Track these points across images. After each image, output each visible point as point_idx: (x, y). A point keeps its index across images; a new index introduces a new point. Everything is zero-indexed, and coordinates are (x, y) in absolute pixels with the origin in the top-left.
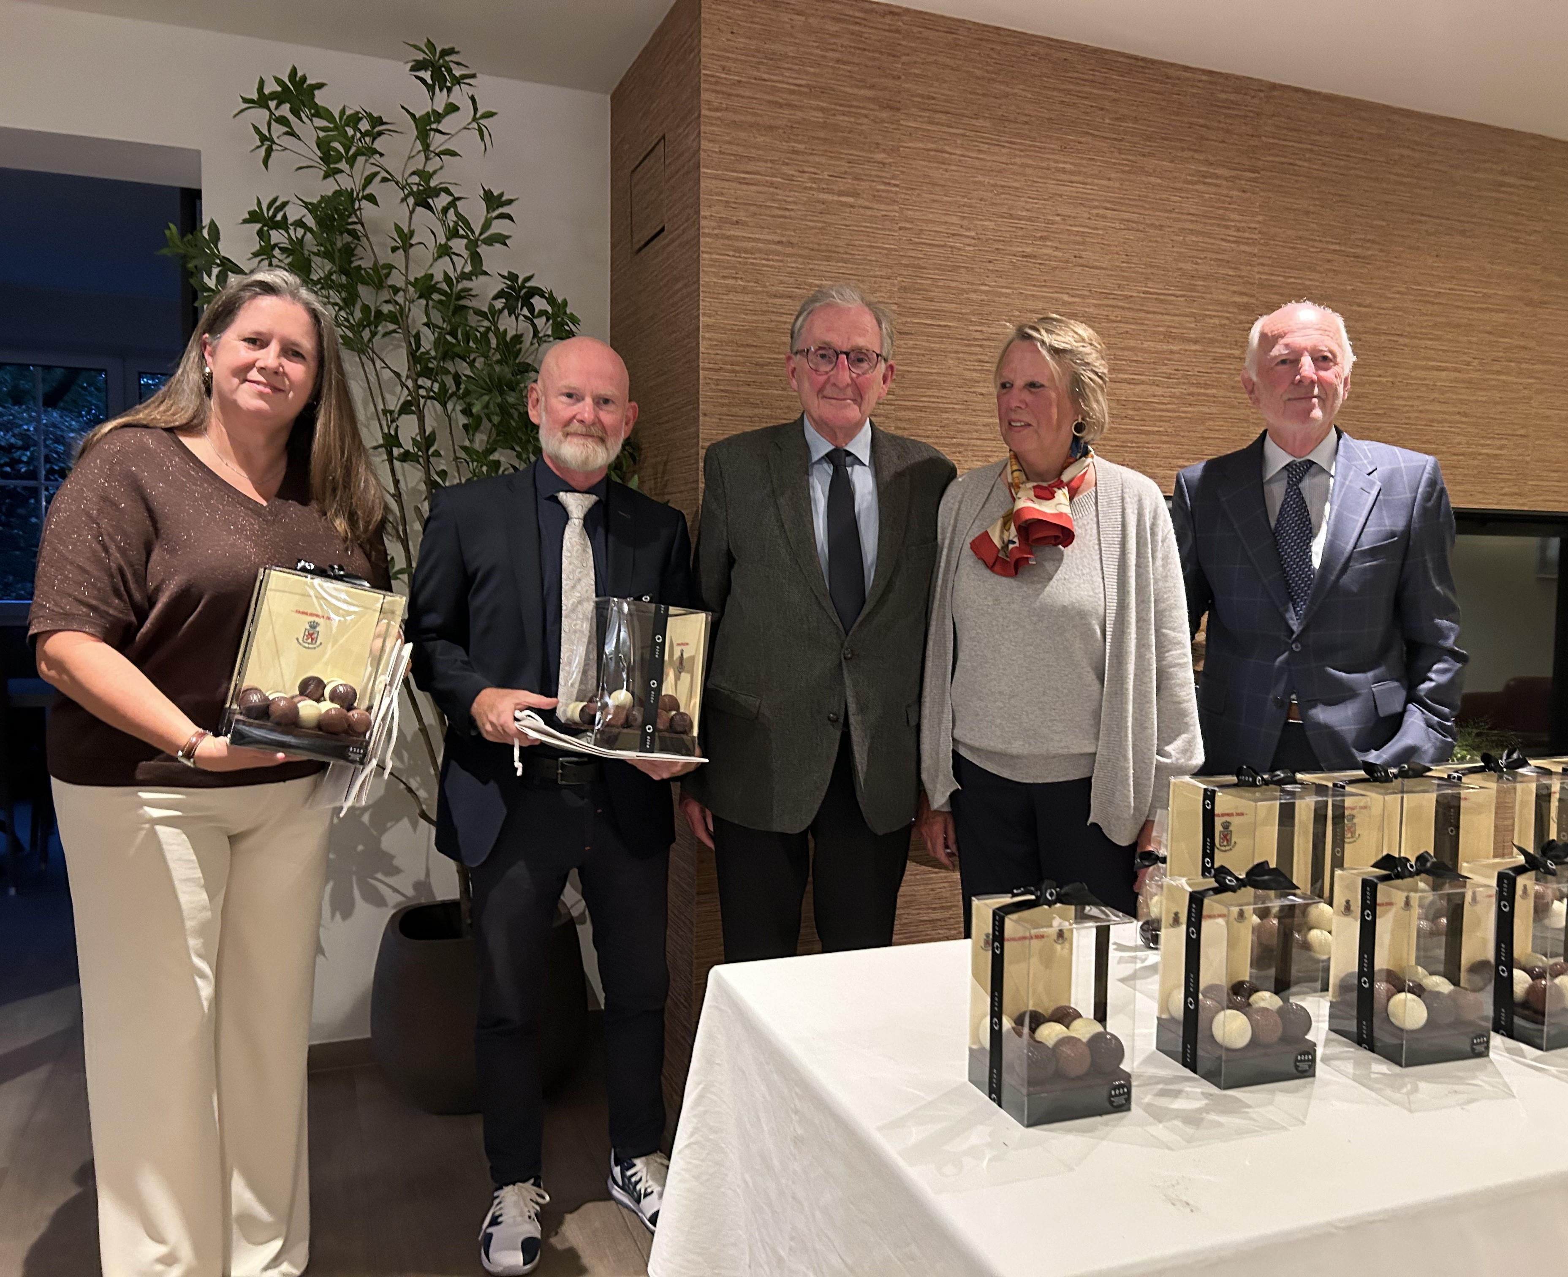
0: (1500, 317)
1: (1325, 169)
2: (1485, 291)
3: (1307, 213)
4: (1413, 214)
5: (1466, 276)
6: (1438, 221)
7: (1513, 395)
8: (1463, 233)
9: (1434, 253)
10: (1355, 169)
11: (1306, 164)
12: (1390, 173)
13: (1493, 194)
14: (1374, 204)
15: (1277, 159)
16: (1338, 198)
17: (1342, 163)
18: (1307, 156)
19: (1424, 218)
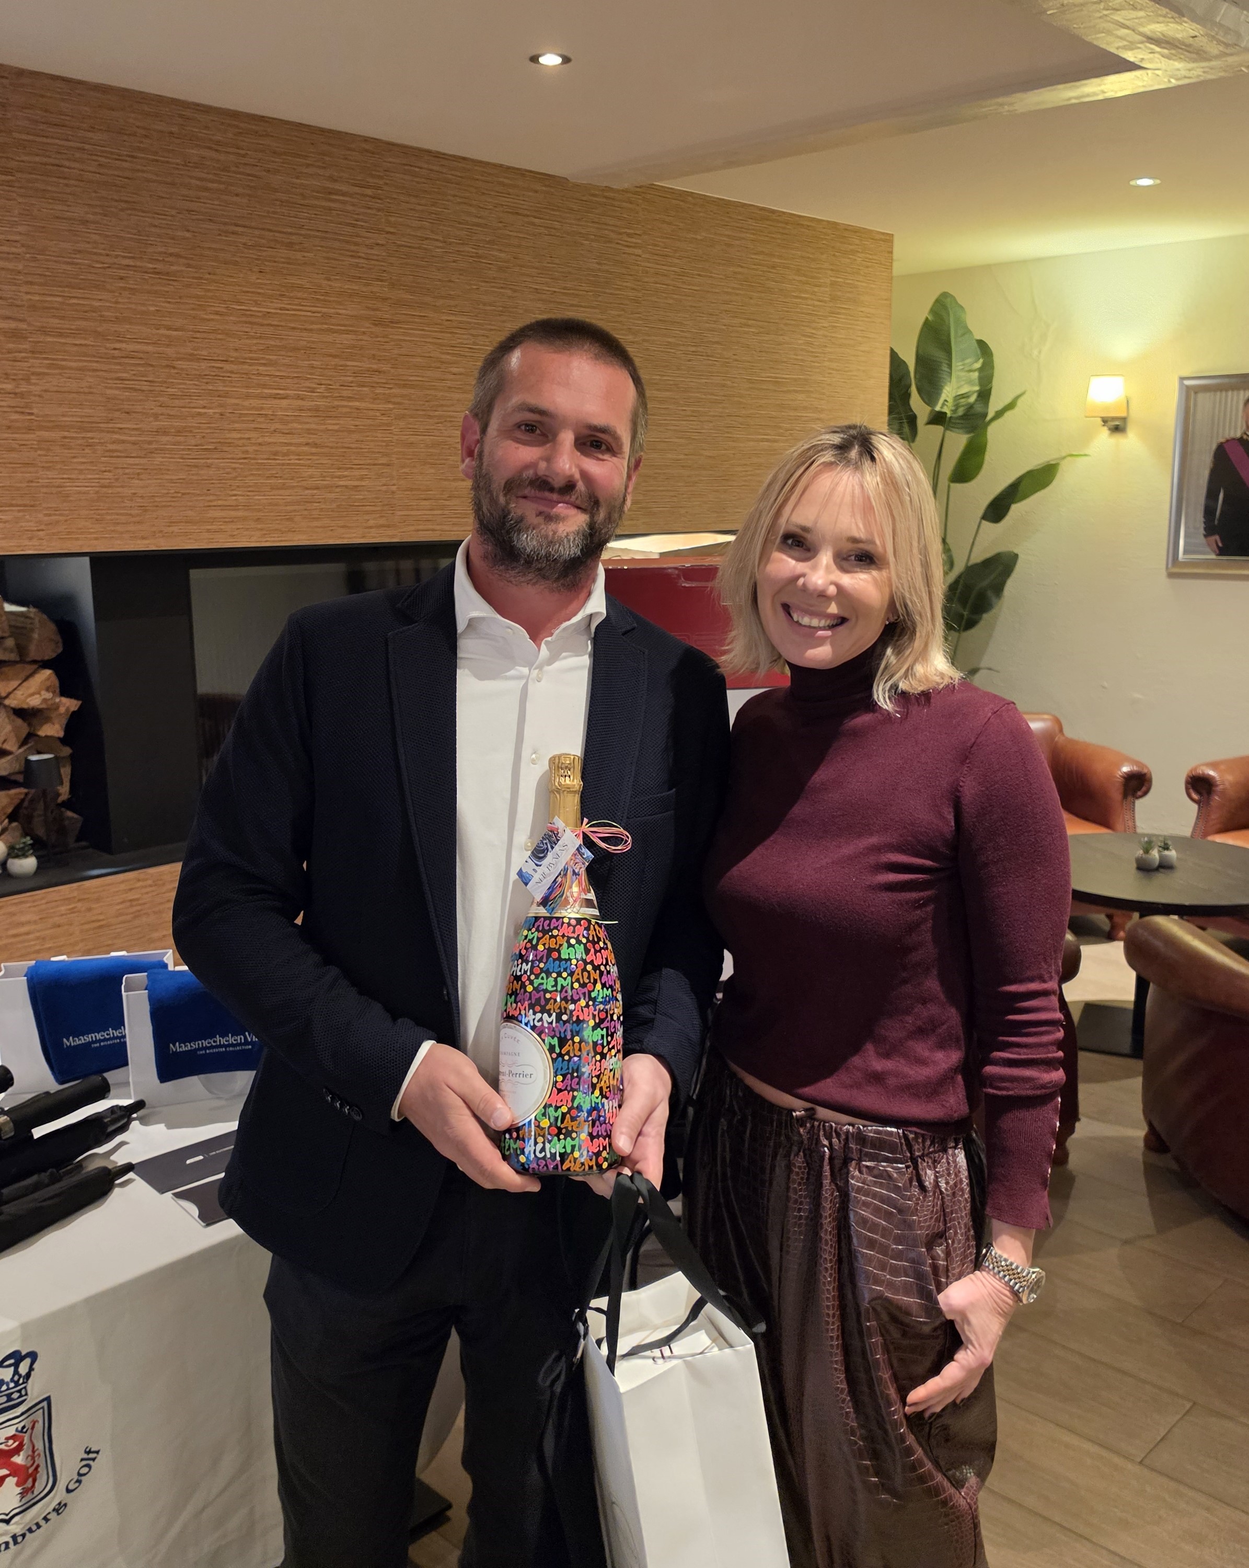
0: (347, 339)
1: (102, 171)
2: (324, 310)
3: (85, 222)
4: (225, 224)
5: (300, 295)
6: (257, 232)
7: (369, 422)
8: (290, 245)
9: (256, 269)
10: (143, 171)
11: (77, 165)
12: (191, 177)
13: (324, 203)
14: (174, 212)
15: (37, 159)
16: (124, 205)
17: (125, 165)
18: (78, 155)
19: (237, 229)
